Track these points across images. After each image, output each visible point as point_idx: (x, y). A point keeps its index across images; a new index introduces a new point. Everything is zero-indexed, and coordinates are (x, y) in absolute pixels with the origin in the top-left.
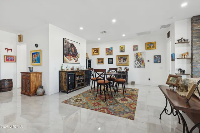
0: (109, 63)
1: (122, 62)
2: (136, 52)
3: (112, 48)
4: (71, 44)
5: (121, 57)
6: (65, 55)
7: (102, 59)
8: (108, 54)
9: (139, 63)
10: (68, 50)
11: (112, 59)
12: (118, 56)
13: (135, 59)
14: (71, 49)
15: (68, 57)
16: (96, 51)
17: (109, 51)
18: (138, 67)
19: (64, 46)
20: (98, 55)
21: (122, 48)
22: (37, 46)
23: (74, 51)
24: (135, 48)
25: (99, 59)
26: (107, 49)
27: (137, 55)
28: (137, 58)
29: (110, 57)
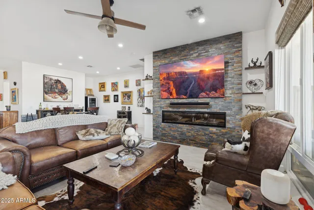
0: (115, 101)
1: (126, 100)
2: (139, 87)
3: (117, 82)
4: (56, 80)
5: (126, 94)
6: (45, 92)
7: (108, 96)
8: (113, 91)
9: (141, 101)
10: (50, 87)
11: (117, 96)
12: (122, 92)
13: (138, 97)
14: (57, 86)
15: (50, 95)
16: (102, 86)
17: (115, 86)
18: (141, 106)
19: (45, 83)
20: (104, 91)
21: (126, 82)
22: (15, 84)
23: (62, 88)
24: (138, 83)
25: (105, 96)
26: (112, 83)
27: (139, 91)
28: (139, 95)
29: (116, 93)
